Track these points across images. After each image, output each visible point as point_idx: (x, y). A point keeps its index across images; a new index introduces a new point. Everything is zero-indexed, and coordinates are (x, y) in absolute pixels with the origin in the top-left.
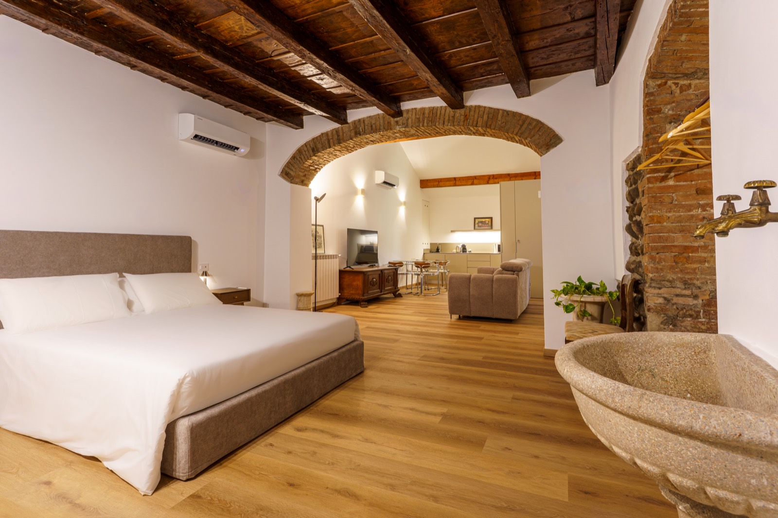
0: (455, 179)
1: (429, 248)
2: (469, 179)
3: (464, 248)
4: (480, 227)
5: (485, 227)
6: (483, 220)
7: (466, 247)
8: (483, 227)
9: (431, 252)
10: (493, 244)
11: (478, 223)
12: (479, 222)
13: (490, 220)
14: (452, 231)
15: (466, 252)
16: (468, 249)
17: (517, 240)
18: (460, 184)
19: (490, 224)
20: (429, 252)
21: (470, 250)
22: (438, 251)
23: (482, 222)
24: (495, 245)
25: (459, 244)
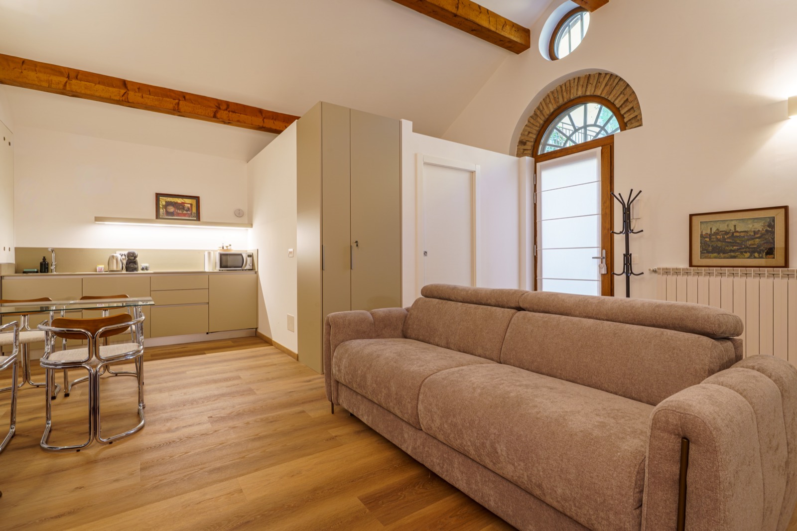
0: (124, 83)
1: (13, 261)
2: (167, 96)
3: (131, 262)
4: (172, 214)
5: (185, 215)
6: (179, 201)
7: (138, 259)
8: (178, 215)
9: (20, 270)
10: (204, 251)
11: (165, 207)
12: (168, 204)
13: (194, 202)
14: (98, 219)
15: (136, 269)
16: (141, 263)
17: (353, 240)
18: (140, 100)
19: (194, 210)
20: (11, 271)
21: (144, 265)
22: (44, 267)
23: (175, 205)
24: (209, 253)
25: (115, 250)
